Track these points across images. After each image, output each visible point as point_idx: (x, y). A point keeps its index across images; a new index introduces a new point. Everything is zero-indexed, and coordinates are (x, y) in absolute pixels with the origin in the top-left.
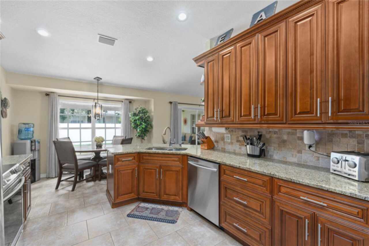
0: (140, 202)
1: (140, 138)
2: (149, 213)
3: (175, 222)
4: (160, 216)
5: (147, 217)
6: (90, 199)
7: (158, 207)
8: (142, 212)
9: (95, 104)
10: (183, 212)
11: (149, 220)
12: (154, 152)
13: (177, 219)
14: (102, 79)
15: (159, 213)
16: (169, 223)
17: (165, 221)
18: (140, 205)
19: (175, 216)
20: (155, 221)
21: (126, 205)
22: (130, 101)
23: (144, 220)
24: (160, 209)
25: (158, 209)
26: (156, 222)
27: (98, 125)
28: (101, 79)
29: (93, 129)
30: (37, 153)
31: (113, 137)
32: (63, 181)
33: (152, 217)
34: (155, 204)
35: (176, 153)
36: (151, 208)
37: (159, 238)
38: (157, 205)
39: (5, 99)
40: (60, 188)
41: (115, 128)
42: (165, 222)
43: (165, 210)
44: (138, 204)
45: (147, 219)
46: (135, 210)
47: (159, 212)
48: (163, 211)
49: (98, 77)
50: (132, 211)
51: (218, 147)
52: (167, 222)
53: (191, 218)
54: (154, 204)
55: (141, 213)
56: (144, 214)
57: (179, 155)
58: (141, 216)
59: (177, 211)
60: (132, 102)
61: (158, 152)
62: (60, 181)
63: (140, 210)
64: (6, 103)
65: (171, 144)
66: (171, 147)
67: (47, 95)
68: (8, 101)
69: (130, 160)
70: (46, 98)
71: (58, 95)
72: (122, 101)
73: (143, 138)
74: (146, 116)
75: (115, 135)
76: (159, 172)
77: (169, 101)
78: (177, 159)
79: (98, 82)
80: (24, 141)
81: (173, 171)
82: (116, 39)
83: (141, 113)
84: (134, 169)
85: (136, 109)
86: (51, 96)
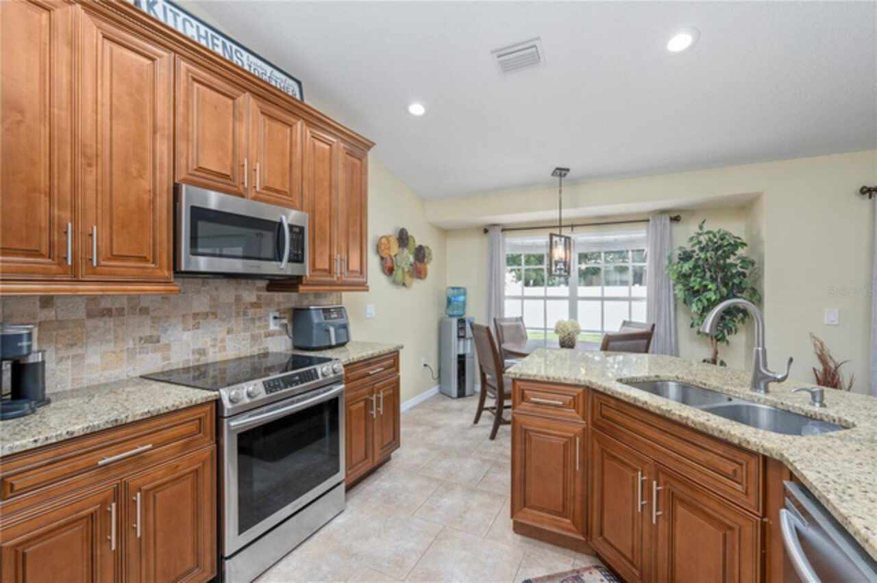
12: (632, 402)
14: (572, 169)
21: (551, 546)
22: (674, 215)
27: (583, 291)
28: (568, 170)
29: (573, 300)
30: (469, 342)
32: (487, 409)
41: (630, 299)
49: (558, 169)
57: (740, 448)
61: (646, 402)
62: (481, 409)
64: (421, 254)
65: (761, 380)
66: (761, 394)
67: (486, 231)
68: (427, 251)
69: (557, 406)
70: (485, 239)
71: (501, 228)
72: (648, 221)
73: (719, 337)
74: (731, 260)
75: (627, 319)
76: (646, 487)
77: (860, 187)
78: (729, 467)
79: (560, 180)
80: (449, 320)
81: (709, 517)
82: (538, 39)
83: (710, 249)
84: (573, 440)
85: (691, 239)
86: (492, 232)
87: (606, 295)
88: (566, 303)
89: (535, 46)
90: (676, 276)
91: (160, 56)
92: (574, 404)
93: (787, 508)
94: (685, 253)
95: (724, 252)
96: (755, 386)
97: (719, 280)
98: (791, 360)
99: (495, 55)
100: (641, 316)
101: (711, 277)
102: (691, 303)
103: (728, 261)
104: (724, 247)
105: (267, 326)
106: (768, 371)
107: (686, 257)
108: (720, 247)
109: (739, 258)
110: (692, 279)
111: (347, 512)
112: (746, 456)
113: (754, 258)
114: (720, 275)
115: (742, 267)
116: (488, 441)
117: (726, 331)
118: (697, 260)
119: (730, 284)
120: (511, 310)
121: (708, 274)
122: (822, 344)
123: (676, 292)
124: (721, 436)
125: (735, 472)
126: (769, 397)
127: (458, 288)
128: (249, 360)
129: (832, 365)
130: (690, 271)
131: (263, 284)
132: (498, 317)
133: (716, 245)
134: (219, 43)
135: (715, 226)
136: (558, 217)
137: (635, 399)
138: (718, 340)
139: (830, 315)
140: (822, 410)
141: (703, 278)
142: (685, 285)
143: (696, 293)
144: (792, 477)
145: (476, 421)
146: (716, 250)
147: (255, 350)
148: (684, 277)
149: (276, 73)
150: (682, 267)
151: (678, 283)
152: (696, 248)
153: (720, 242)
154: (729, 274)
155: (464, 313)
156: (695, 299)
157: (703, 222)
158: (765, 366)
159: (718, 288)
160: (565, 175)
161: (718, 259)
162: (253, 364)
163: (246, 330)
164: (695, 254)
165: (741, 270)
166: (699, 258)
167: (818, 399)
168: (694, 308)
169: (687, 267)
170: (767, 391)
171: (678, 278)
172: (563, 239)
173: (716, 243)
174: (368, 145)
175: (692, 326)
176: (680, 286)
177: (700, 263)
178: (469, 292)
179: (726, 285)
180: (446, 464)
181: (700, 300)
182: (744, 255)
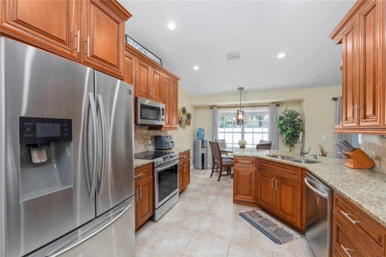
0: (258, 208)
1: (289, 144)
2: (259, 221)
3: (278, 243)
4: (267, 229)
5: (254, 223)
6: (224, 191)
7: (272, 221)
8: (253, 217)
9: (237, 112)
10: (299, 240)
11: (255, 226)
12: (270, 160)
13: (284, 242)
14: (245, 88)
15: (269, 226)
16: (272, 240)
17: (268, 235)
18: (257, 211)
19: (285, 238)
20: (260, 230)
22: (277, 104)
23: (250, 225)
24: (273, 223)
25: (271, 222)
26: (259, 232)
27: (247, 130)
28: (243, 88)
29: (243, 133)
30: (205, 149)
31: (259, 141)
33: (259, 226)
34: (272, 217)
35: (293, 164)
36: (265, 218)
37: (250, 245)
38: (273, 218)
39: (189, 114)
40: (213, 176)
41: (262, 133)
42: (268, 237)
43: (278, 227)
44: (256, 209)
45: (253, 225)
46: (249, 213)
47: (269, 224)
48: (275, 227)
49: (240, 88)
50: (246, 212)
51: (380, 167)
52: (270, 238)
53: (304, 252)
54: (270, 216)
55: (251, 217)
56: (253, 220)
57: (297, 167)
58: (249, 220)
59: (291, 235)
60: (280, 104)
61: (274, 160)
62: (213, 172)
63: (253, 215)
64: (189, 116)
65: (302, 154)
66: (302, 157)
67: (211, 108)
68: (191, 115)
69: (247, 164)
70: (211, 111)
71: (217, 107)
72: (269, 106)
73: (292, 145)
74: (296, 119)
75: (261, 140)
76: (274, 182)
77: (333, 97)
78: (294, 172)
79: (241, 92)
80: (199, 140)
81: (290, 185)
82: (240, 52)
83: (289, 116)
84: (252, 173)
85: (283, 112)
86: (214, 108)
87: (255, 131)
88: (240, 134)
89: (239, 54)
90: (278, 125)
91: (133, 58)
92: (252, 163)
93: (306, 177)
94: (281, 117)
95: (293, 117)
96: (301, 155)
97: (292, 126)
98: (310, 148)
99: (226, 55)
100: (266, 138)
101: (289, 125)
102: (283, 134)
103: (294, 120)
104: (293, 115)
105: (148, 142)
106: (304, 151)
107: (281, 118)
108: (292, 115)
109: (298, 119)
110: (283, 126)
111: (179, 202)
112: (298, 169)
113: (302, 119)
114: (292, 125)
115: (299, 122)
116: (217, 182)
117: (294, 143)
118: (285, 120)
119: (295, 128)
120: (220, 137)
121: (288, 124)
122: (322, 147)
123: (278, 130)
124: (293, 165)
125: (296, 173)
126: (304, 158)
127: (201, 129)
128: (144, 153)
129: (325, 153)
130: (282, 123)
131: (147, 127)
132: (216, 140)
133: (291, 115)
134: (143, 50)
135: (291, 108)
136: (240, 103)
137: (271, 159)
138: (291, 146)
139: (324, 138)
140: (316, 160)
141: (287, 126)
142: (281, 128)
143: (284, 131)
144: (308, 171)
145: (211, 176)
146: (291, 116)
147: (146, 150)
148: (281, 125)
149: (156, 58)
150: (280, 122)
151: (279, 127)
152: (285, 116)
153: (292, 114)
154: (295, 124)
155: (203, 138)
156: (284, 133)
157: (287, 107)
158: (303, 150)
159: (291, 129)
160: (242, 90)
161: (291, 120)
162: (145, 155)
163: (143, 143)
164: (284, 118)
165: (298, 123)
166: (286, 119)
167: (315, 157)
168: (284, 136)
169: (282, 122)
170: (304, 157)
171: (279, 126)
172: (242, 112)
173: (291, 114)
174: (178, 79)
175: (283, 142)
176: (279, 128)
177: (286, 121)
178: (205, 130)
179: (294, 128)
180: (205, 188)
181: (286, 133)
182: (300, 118)
